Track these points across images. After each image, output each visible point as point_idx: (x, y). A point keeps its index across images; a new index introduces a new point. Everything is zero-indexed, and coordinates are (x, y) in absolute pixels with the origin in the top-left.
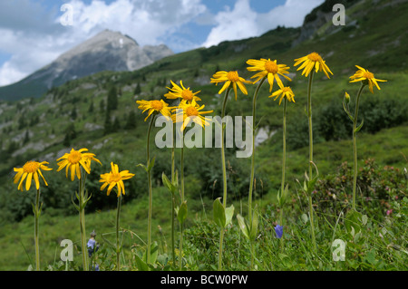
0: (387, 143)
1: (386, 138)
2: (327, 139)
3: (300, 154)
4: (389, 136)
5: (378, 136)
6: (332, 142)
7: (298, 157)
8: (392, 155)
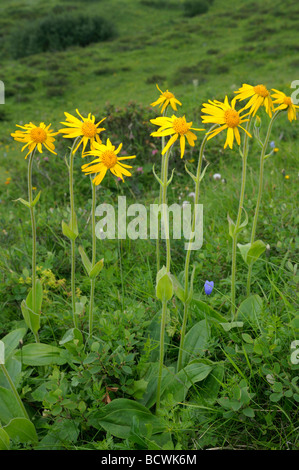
0: (96, 56)
1: (96, 53)
2: (44, 51)
3: (22, 63)
4: (97, 50)
5: (88, 50)
6: (48, 54)
7: (20, 66)
8: (100, 67)
